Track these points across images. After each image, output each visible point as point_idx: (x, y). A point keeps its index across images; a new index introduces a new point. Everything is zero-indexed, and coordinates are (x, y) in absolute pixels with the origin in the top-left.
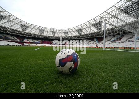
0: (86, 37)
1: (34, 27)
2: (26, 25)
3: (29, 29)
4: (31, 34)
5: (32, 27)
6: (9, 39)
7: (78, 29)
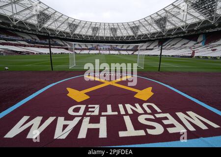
0: (176, 34)
1: (85, 24)
2: (74, 23)
3: (78, 28)
4: (81, 35)
5: (83, 25)
6: (59, 45)
7: (159, 17)
